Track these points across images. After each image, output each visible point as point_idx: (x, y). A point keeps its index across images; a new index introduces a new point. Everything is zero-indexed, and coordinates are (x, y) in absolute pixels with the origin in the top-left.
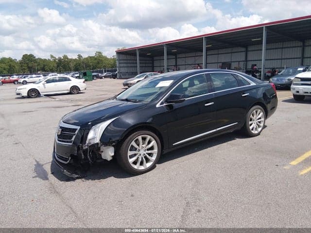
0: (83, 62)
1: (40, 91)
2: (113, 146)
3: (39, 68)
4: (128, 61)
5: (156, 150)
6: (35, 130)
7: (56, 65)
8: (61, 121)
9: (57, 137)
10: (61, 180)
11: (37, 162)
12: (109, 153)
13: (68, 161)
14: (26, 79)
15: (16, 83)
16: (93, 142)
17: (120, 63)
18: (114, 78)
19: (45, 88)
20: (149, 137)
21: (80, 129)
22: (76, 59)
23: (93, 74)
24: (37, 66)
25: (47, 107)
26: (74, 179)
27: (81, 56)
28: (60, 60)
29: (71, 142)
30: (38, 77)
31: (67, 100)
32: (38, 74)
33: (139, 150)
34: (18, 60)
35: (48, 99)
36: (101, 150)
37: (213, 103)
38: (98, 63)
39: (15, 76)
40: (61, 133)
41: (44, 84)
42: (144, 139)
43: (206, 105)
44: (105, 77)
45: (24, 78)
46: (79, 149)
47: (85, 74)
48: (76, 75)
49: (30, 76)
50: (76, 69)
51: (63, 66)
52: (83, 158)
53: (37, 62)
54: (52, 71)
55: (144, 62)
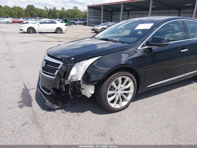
0: (65, 13)
1: (36, 30)
2: (94, 85)
3: (37, 15)
4: (95, 14)
5: (132, 91)
6: (28, 57)
7: (48, 14)
8: (46, 53)
9: (41, 68)
10: (43, 109)
11: (25, 86)
12: (89, 91)
13: (50, 93)
14: (28, 21)
15: (22, 23)
16: (75, 79)
17: (89, 15)
18: (85, 25)
19: (39, 27)
20: (128, 79)
21: (63, 65)
22: (60, 10)
23: (71, 21)
24: (36, 13)
25: (39, 41)
26: (54, 110)
27: (64, 9)
28: (50, 10)
29: (54, 76)
30: (36, 20)
31: (54, 37)
32: (36, 18)
33: (117, 90)
34: (24, 9)
35: (41, 35)
36: (82, 87)
37: (187, 50)
38: (75, 14)
39: (21, 19)
40: (45, 65)
41: (38, 24)
42: (123, 80)
43: (182, 51)
44: (79, 24)
45: (27, 20)
46: (61, 83)
47: (66, 21)
48: (60, 21)
49: (31, 19)
50: (61, 17)
51: (52, 15)
52: (64, 91)
53: (36, 11)
54: (45, 17)
55: (106, 15)
